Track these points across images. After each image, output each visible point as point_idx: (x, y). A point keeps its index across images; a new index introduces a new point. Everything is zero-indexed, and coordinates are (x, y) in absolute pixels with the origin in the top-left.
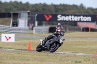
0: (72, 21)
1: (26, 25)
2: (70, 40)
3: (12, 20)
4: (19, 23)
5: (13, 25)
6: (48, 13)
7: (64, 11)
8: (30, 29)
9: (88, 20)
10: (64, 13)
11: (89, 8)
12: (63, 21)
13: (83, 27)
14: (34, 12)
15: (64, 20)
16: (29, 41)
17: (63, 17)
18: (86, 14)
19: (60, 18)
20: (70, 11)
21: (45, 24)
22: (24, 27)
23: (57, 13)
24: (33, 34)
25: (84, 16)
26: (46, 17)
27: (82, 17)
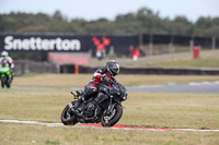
0: (37, 50)
2: (34, 93)
7: (19, 28)
9: (73, 48)
11: (75, 21)
12: (17, 50)
13: (61, 63)
17: (15, 42)
18: (68, 34)
19: (11, 43)
20: (31, 28)
25: (63, 38)
27: (59, 41)
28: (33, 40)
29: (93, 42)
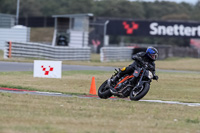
0: (180, 36)
1: (86, 43)
2: (176, 76)
3: (55, 31)
4: (72, 38)
5: (59, 43)
6: (131, 19)
8: (93, 52)
10: (163, 19)
14: (102, 15)
15: (164, 33)
16: (91, 76)
17: (160, 28)
19: (156, 29)
21: (125, 42)
22: (80, 47)
24: (99, 61)
26: (127, 26)
28: (176, 27)
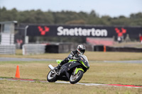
0: (79, 36)
1: (13, 41)
4: (2, 39)
6: (43, 25)
7: (67, 21)
8: (17, 48)
9: (102, 35)
10: (67, 24)
11: (103, 17)
12: (66, 36)
13: (95, 45)
14: (24, 22)
16: (16, 65)
18: (99, 26)
21: (40, 40)
22: (9, 44)
23: (57, 25)
24: (22, 54)
25: (96, 28)
26: (41, 30)
27: (93, 30)
28: (76, 29)
29: (115, 31)
